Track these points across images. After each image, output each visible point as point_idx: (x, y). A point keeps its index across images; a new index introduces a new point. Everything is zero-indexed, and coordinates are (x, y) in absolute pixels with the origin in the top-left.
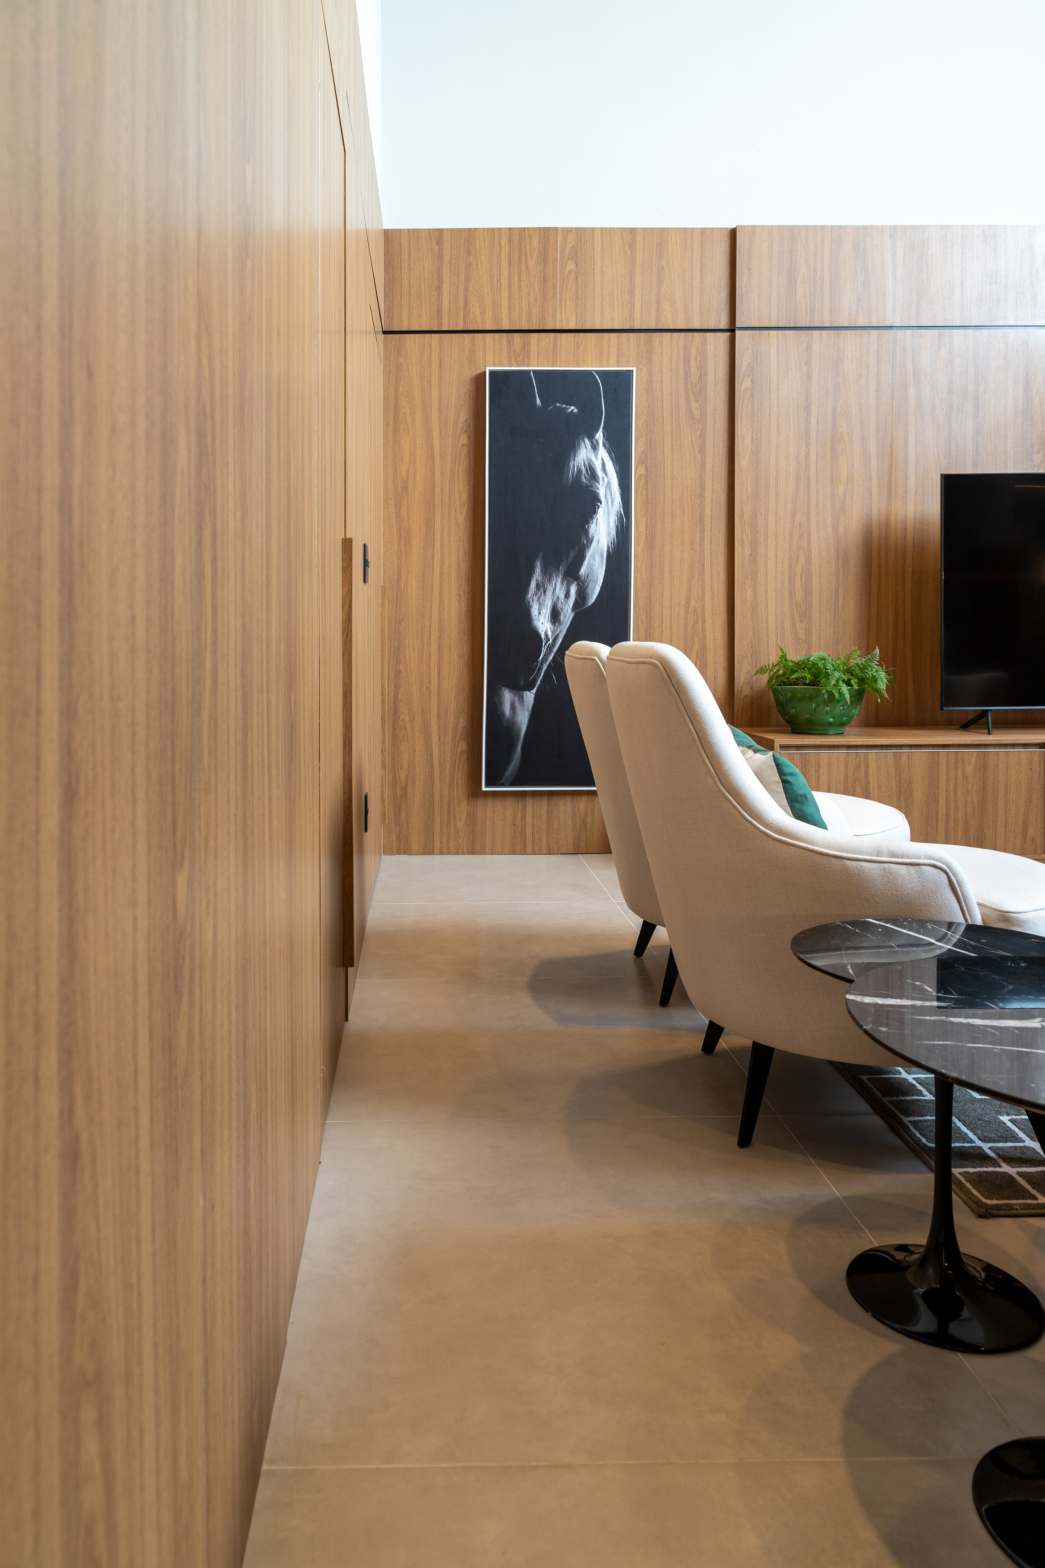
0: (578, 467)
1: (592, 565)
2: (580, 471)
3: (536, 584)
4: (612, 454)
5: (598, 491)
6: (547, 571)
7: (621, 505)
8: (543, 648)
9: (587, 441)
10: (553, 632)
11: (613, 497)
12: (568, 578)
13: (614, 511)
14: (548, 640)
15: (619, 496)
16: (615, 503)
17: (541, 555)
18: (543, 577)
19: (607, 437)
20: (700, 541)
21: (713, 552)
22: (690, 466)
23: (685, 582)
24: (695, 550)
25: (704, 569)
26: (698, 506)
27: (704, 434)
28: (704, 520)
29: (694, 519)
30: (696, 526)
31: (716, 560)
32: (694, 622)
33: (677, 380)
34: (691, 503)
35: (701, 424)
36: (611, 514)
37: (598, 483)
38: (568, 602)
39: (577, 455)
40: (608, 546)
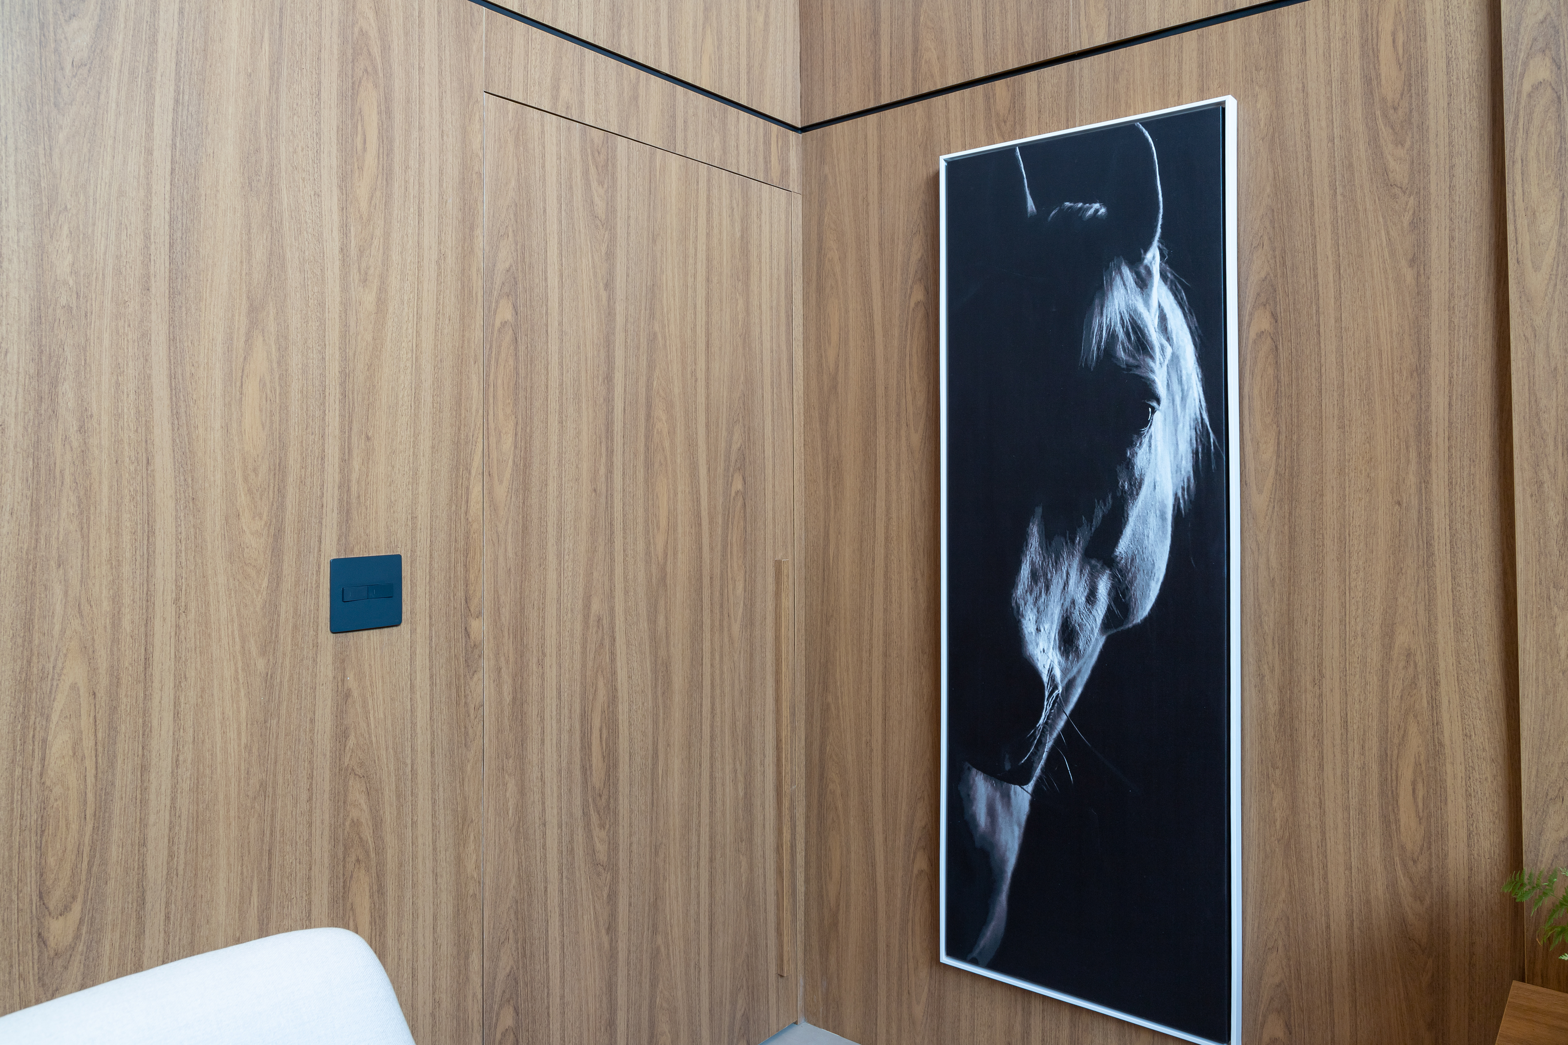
0: (1109, 327)
2: (1113, 336)
3: (1032, 571)
4: (1180, 293)
5: (1152, 376)
6: (1050, 544)
7: (1204, 404)
8: (1046, 703)
9: (1126, 271)
10: (1064, 672)
11: (1186, 388)
12: (1093, 562)
13: (1187, 418)
14: (1055, 687)
15: (1199, 384)
16: (1189, 401)
17: (1039, 511)
18: (1044, 557)
19: (1169, 259)
20: (1420, 483)
21: (1456, 513)
22: (1386, 301)
23: (1379, 583)
24: (1404, 505)
25: (1433, 554)
26: (1412, 396)
27: (1422, 219)
28: (1428, 433)
29: (1402, 430)
30: (1407, 448)
31: (1465, 531)
32: (1406, 684)
33: (1345, 101)
34: (1391, 391)
35: (1412, 198)
36: (1181, 425)
37: (1152, 358)
38: (1094, 612)
39: (1108, 303)
40: (1176, 495)
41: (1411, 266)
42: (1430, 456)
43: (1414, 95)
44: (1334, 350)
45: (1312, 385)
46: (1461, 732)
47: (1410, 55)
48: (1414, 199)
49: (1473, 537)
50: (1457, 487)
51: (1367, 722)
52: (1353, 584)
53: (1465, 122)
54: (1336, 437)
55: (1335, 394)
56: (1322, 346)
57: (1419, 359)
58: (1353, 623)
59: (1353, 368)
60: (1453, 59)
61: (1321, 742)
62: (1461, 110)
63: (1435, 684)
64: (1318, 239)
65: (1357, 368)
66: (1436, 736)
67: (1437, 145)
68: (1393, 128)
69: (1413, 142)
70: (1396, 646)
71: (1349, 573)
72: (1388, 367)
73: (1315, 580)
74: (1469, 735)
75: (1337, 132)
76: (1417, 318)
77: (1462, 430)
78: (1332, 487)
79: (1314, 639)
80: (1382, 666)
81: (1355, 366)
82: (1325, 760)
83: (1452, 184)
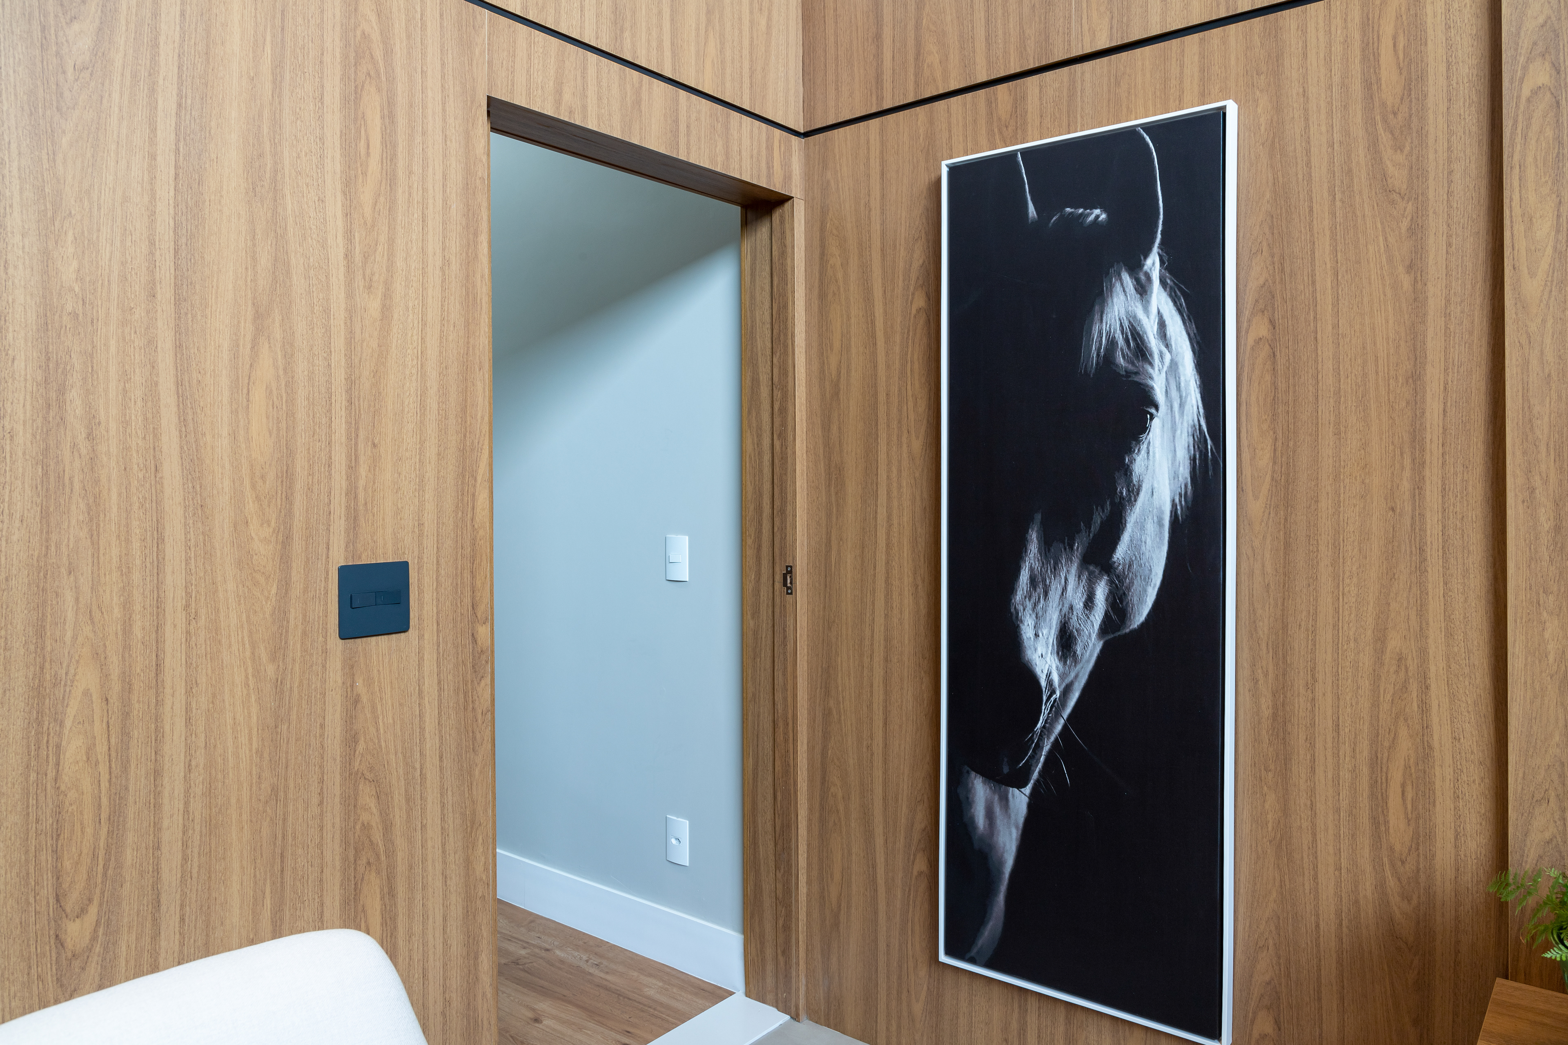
0: (1108, 333)
1: (1139, 543)
2: (1112, 343)
3: (1031, 577)
4: (1179, 299)
5: (1150, 382)
6: (1049, 550)
7: (1202, 411)
8: (1043, 708)
9: (1126, 277)
10: (1062, 677)
11: (1184, 395)
12: (1091, 568)
13: (1185, 424)
14: (1053, 692)
15: (1197, 391)
16: (1187, 407)
17: (1038, 517)
18: (1043, 563)
19: (1169, 266)
20: (1414, 489)
21: (1449, 519)
22: (1383, 307)
23: (1372, 588)
24: (1398, 511)
25: (1426, 560)
26: (1408, 403)
27: (1420, 225)
28: (1423, 439)
29: (1397, 437)
30: (1402, 454)
31: (1458, 537)
32: (1396, 688)
33: (1345, 106)
34: (1387, 398)
35: (1410, 203)
36: (1179, 432)
37: (1151, 364)
38: (1092, 617)
39: (1107, 310)
40: (1173, 501)
41: (1408, 272)
42: (1424, 463)
43: (1413, 100)
44: (1331, 357)
45: (1309, 391)
46: (1450, 735)
47: (1411, 60)
48: (1413, 204)
49: (1465, 544)
50: (1451, 493)
51: (1358, 726)
52: (1346, 590)
53: (1464, 127)
54: (1331, 444)
55: (1331, 400)
56: (1320, 353)
57: (1415, 366)
58: (1345, 628)
59: (1349, 375)
60: (1453, 64)
61: (1312, 746)
62: (1460, 115)
63: (1425, 688)
64: (1316, 246)
65: (1353, 374)
66: (1426, 739)
67: (1436, 151)
68: (1392, 133)
69: (1412, 148)
70: (1388, 651)
71: (1343, 578)
72: (1384, 373)
73: (1309, 585)
74: (1457, 738)
75: (1337, 137)
76: (1413, 324)
77: (1456, 436)
78: (1328, 493)
79: (1307, 644)
80: (1374, 671)
81: (1351, 373)
82: (1317, 763)
83: (1450, 190)
